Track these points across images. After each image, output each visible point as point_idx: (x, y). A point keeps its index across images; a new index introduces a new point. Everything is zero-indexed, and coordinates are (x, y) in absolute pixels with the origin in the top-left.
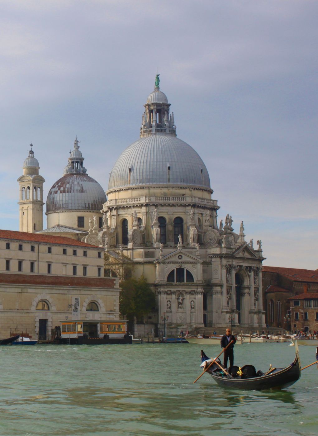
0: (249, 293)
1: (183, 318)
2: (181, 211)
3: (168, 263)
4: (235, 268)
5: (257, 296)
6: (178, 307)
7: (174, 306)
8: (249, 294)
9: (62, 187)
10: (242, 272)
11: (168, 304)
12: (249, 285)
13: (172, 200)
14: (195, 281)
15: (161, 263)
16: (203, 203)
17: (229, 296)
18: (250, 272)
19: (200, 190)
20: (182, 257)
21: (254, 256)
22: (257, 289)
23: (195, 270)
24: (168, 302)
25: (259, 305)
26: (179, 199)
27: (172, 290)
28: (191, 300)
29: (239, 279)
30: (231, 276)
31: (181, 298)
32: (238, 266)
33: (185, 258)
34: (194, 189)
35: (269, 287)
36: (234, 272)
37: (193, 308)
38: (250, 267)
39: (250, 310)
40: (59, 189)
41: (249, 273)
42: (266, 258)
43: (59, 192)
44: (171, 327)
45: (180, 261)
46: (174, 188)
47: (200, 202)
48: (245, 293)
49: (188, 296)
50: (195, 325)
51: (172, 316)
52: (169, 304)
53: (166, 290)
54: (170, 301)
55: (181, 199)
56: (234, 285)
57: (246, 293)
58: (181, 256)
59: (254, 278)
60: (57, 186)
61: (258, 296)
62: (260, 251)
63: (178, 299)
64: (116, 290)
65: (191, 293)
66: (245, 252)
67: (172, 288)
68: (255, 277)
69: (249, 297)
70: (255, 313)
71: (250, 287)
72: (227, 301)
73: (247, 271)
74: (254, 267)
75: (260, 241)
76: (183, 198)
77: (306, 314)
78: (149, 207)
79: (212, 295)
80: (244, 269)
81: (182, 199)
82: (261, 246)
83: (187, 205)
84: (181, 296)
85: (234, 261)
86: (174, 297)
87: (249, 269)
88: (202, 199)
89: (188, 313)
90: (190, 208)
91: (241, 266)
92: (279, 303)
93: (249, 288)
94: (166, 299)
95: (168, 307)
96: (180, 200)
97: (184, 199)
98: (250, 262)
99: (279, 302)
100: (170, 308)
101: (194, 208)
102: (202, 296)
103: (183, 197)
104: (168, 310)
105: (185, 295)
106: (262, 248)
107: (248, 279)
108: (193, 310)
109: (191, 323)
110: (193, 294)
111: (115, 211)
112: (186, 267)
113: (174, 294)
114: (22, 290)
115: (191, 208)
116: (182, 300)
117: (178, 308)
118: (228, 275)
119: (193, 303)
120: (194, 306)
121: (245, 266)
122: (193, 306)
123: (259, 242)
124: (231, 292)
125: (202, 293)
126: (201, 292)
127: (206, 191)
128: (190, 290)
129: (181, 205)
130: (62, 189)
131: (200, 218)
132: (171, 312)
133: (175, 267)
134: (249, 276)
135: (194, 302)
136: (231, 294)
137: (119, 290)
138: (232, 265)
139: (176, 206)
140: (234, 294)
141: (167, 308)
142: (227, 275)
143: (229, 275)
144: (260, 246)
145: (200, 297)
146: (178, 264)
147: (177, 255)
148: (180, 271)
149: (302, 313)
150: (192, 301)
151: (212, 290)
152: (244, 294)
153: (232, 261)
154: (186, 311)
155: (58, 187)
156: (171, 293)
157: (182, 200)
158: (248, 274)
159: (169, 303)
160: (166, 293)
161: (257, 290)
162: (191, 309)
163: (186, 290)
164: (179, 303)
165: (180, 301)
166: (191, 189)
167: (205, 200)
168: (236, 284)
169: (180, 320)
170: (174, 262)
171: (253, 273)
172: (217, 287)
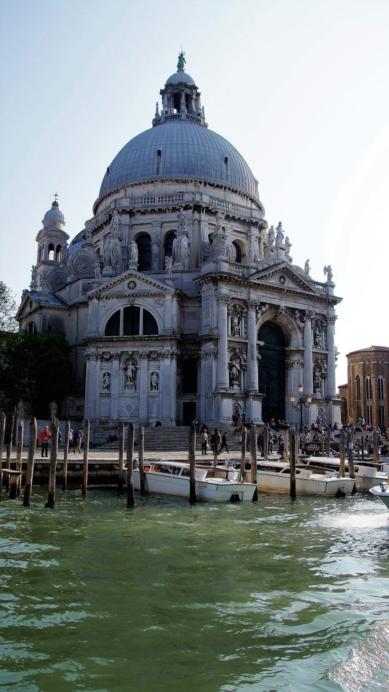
0: (303, 362)
1: (134, 408)
3: (107, 298)
4: (256, 307)
5: (323, 370)
6: (125, 386)
7: (117, 383)
8: (302, 365)
11: (104, 381)
12: (301, 346)
13: (159, 201)
14: (160, 332)
16: (224, 208)
18: (302, 321)
19: (221, 187)
20: (135, 284)
21: (311, 290)
22: (323, 357)
23: (160, 310)
24: (104, 375)
25: (327, 387)
26: (171, 199)
27: (113, 351)
28: (151, 372)
30: (246, 323)
31: (131, 367)
32: (264, 304)
33: (141, 286)
34: (205, 184)
36: (254, 316)
37: (157, 388)
38: (301, 312)
41: (299, 323)
44: (106, 426)
45: (131, 292)
46: (164, 182)
47: (216, 206)
48: (293, 363)
49: (145, 363)
51: (110, 402)
52: (107, 381)
53: (101, 351)
54: (109, 374)
56: (255, 342)
57: (296, 363)
58: (134, 282)
59: (315, 336)
61: (326, 370)
62: (329, 285)
63: (126, 369)
65: (150, 356)
66: (287, 279)
67: (113, 347)
69: (301, 371)
71: (303, 351)
73: (295, 319)
74: (311, 312)
75: (330, 266)
80: (283, 312)
82: (332, 276)
84: (130, 363)
85: (252, 291)
86: (116, 363)
88: (222, 201)
89: (143, 397)
90: (189, 211)
91: (277, 307)
93: (302, 353)
94: (102, 369)
95: (106, 385)
96: (173, 200)
98: (303, 301)
100: (108, 387)
101: (199, 212)
102: (174, 362)
103: (178, 195)
104: (105, 391)
105: (138, 361)
106: (333, 279)
107: (300, 336)
108: (155, 391)
109: (147, 418)
110: (155, 359)
112: (143, 304)
113: (116, 358)
116: (134, 372)
117: (124, 388)
119: (155, 376)
120: (157, 384)
121: (287, 307)
122: (154, 384)
123: (328, 270)
124: (244, 354)
125: (175, 356)
126: (173, 355)
128: (147, 350)
132: (109, 395)
133: (121, 304)
134: (302, 331)
135: (157, 375)
138: (247, 301)
139: (167, 211)
141: (103, 388)
144: (330, 277)
145: (168, 364)
146: (127, 299)
147: (127, 282)
148: (132, 312)
150: (152, 374)
151: (200, 350)
153: (248, 292)
154: (139, 393)
156: (111, 358)
157: (176, 200)
158: (299, 326)
159: (106, 377)
160: (101, 358)
162: (151, 390)
163: (141, 350)
164: (127, 377)
165: (130, 373)
166: (198, 184)
168: (259, 339)
169: (127, 412)
170: (120, 296)
171: (309, 324)
172: (208, 344)
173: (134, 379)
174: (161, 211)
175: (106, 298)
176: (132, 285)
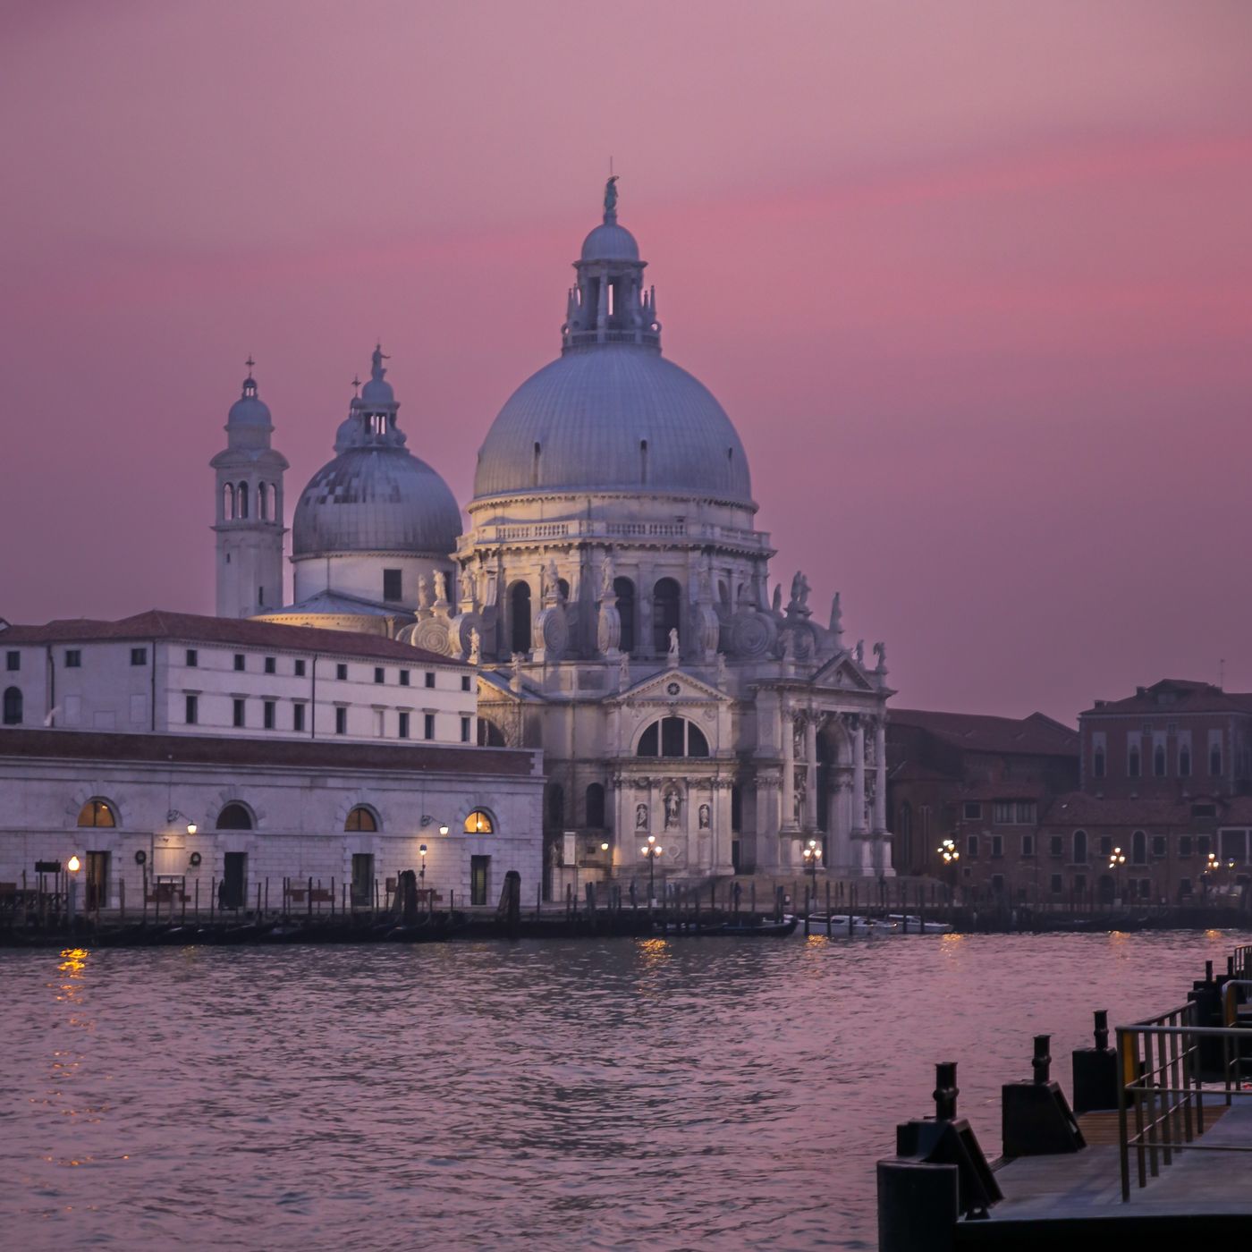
0: (852, 783)
1: (679, 851)
2: (673, 562)
3: (643, 704)
4: (815, 718)
6: (667, 823)
7: (656, 819)
8: (851, 787)
9: (341, 484)
10: (833, 729)
11: (639, 814)
12: (850, 761)
13: (651, 532)
14: (711, 753)
15: (623, 704)
16: (734, 541)
17: (800, 794)
18: (855, 729)
19: (725, 504)
20: (678, 687)
21: (867, 685)
23: (713, 724)
24: (639, 808)
25: (876, 818)
26: (669, 530)
27: (652, 776)
28: (700, 804)
29: (826, 749)
30: (805, 739)
31: (674, 798)
32: (823, 712)
33: (686, 691)
34: (710, 503)
35: (900, 767)
36: (813, 730)
37: (707, 825)
38: (855, 716)
39: (853, 829)
40: (332, 492)
41: (851, 732)
42: (895, 692)
43: (331, 499)
44: (649, 874)
45: (673, 699)
46: (655, 499)
47: (725, 540)
48: (841, 786)
49: (693, 793)
50: (710, 869)
52: (643, 815)
53: (637, 776)
54: (645, 807)
55: (674, 530)
56: (814, 764)
57: (844, 785)
58: (676, 685)
59: (866, 746)
60: (324, 482)
61: (874, 793)
62: (880, 672)
64: (536, 781)
65: (700, 785)
66: (844, 675)
67: (651, 771)
68: (867, 741)
69: (849, 795)
70: (865, 838)
71: (853, 769)
72: (795, 807)
73: (847, 726)
74: (864, 715)
75: (883, 644)
76: (681, 527)
77: (997, 841)
78: (589, 550)
79: (754, 790)
80: (840, 720)
81: (679, 530)
82: (884, 658)
83: (691, 545)
84: (674, 793)
85: (813, 698)
86: (655, 793)
87: (853, 720)
88: (731, 530)
89: (693, 837)
90: (697, 554)
91: (831, 714)
92: (925, 812)
93: (850, 771)
94: (636, 800)
95: (641, 821)
96: (672, 533)
97: (684, 530)
98: (856, 701)
99: (925, 808)
100: (644, 823)
101: (709, 554)
102: (730, 791)
103: (681, 524)
104: (641, 829)
105: (685, 790)
106: (886, 663)
107: (850, 748)
108: (705, 830)
109: (699, 863)
110: (704, 788)
111: (496, 558)
112: (691, 715)
113: (656, 787)
114: (312, 782)
115: (702, 554)
116: (678, 804)
117: (666, 826)
118: (797, 739)
119: (705, 810)
120: (708, 820)
121: (842, 713)
122: (705, 821)
124: (805, 780)
125: (731, 786)
126: (729, 783)
127: (740, 507)
128: (697, 776)
129: (674, 548)
130: (339, 491)
131: (725, 580)
133: (660, 714)
134: (853, 740)
135: (708, 808)
136: (804, 789)
137: (541, 781)
138: (808, 711)
139: (662, 548)
140: (813, 788)
141: (638, 825)
142: (794, 736)
143: (800, 736)
144: (882, 659)
145: (725, 795)
146: (667, 708)
147: (667, 684)
148: (673, 725)
149: (988, 839)
150: (702, 807)
151: (756, 777)
152: (839, 786)
153: (810, 700)
154: (687, 832)
155: (327, 485)
156: (649, 785)
157: (677, 533)
158: (850, 735)
159: (642, 810)
160: (637, 785)
161: (872, 776)
162: (701, 828)
163: (689, 776)
164: (668, 811)
165: (673, 806)
166: (701, 504)
167: (739, 533)
168: (818, 760)
169: (670, 856)
170: (658, 702)
171: (861, 732)
172: (770, 770)
173: (677, 813)
174: (653, 548)
175: (639, 706)
176: (674, 689)
